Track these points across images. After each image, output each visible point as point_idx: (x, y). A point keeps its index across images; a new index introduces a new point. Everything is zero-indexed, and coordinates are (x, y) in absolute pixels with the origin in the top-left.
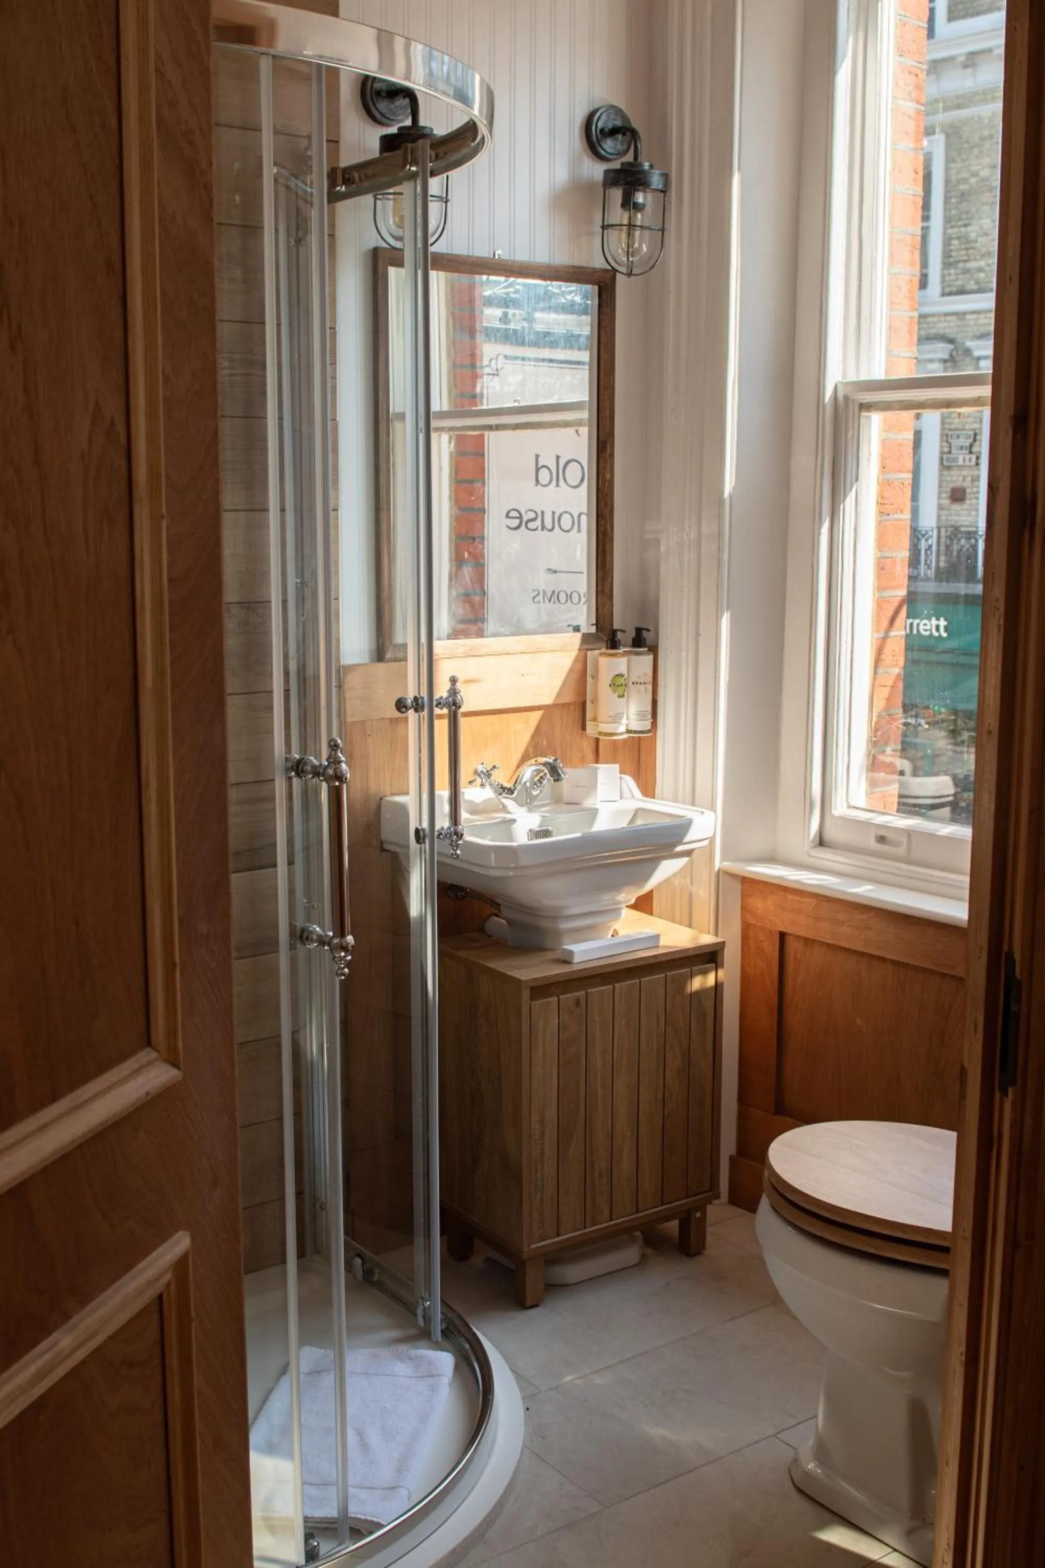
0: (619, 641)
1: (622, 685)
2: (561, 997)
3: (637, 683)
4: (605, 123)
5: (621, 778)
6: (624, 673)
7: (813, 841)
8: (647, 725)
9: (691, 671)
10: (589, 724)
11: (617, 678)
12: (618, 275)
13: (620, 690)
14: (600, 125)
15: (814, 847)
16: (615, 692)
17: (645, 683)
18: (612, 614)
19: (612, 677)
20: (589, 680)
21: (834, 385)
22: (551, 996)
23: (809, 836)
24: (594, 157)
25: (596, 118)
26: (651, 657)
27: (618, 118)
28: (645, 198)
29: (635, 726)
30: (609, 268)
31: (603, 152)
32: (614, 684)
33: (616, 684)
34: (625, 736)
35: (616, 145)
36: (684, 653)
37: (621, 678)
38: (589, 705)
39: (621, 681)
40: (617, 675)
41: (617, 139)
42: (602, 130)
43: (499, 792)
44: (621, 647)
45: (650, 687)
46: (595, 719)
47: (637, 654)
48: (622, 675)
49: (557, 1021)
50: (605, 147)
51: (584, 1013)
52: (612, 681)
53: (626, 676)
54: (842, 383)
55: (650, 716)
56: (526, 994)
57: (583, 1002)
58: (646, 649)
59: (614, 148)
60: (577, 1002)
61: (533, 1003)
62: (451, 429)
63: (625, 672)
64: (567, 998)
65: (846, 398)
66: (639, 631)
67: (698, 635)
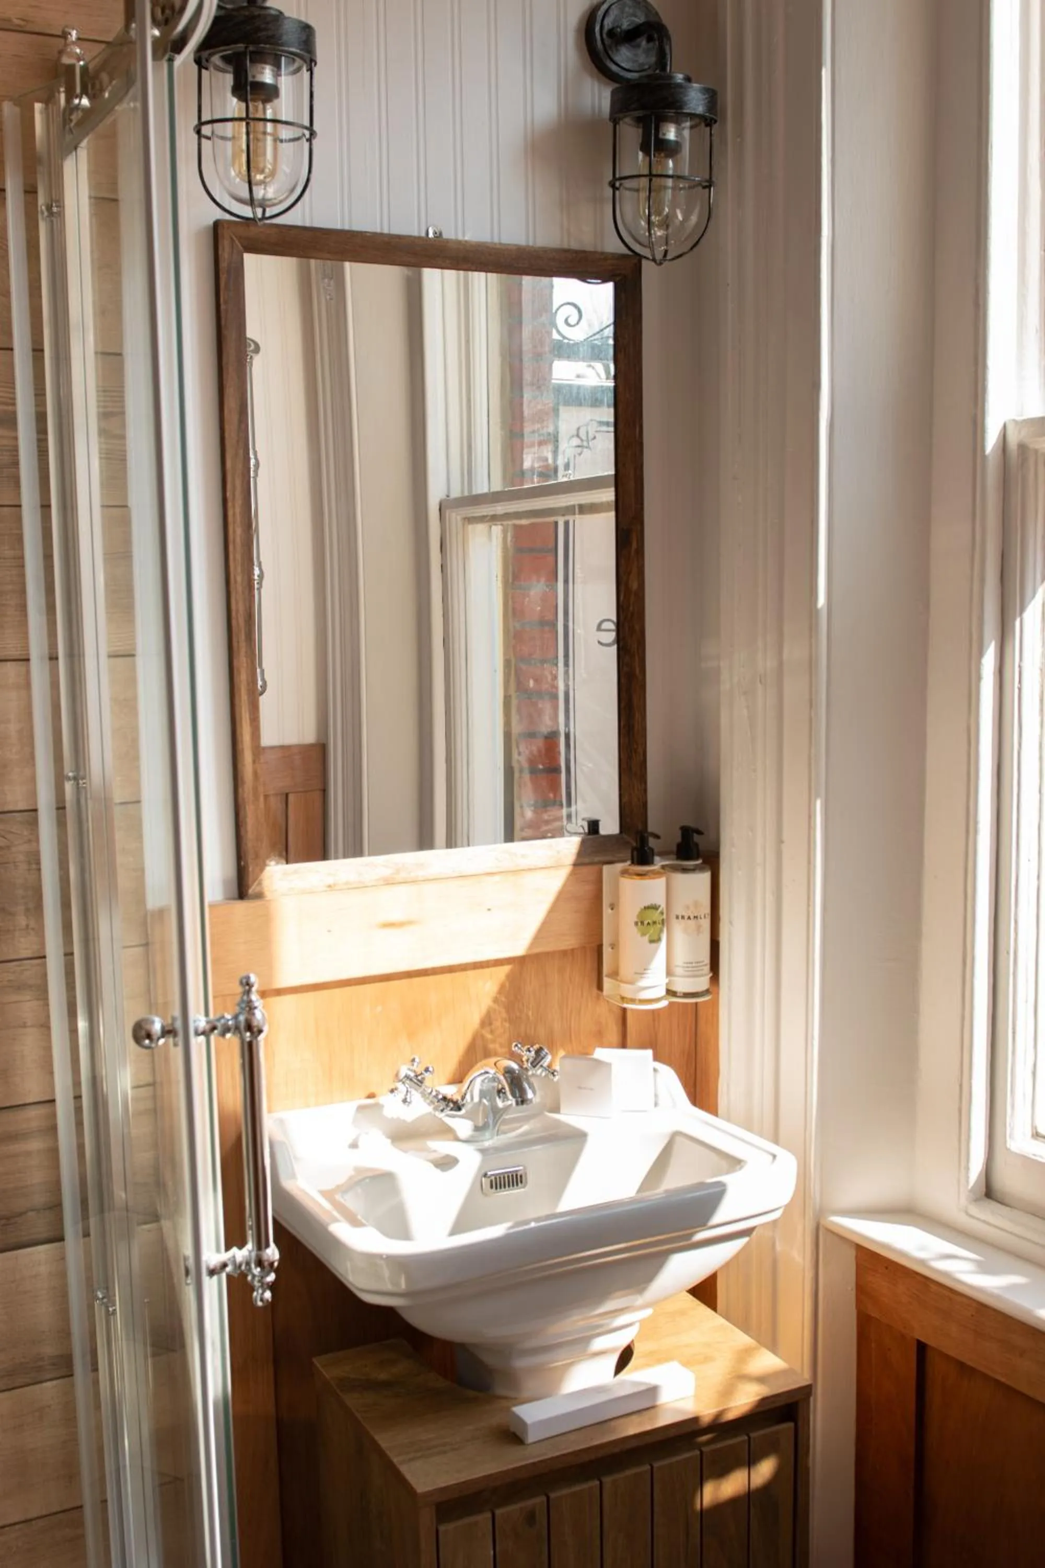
0: (652, 850)
1: (654, 923)
2: (498, 1512)
3: (683, 917)
4: (615, 20)
5: (655, 1070)
6: (658, 903)
7: (971, 1191)
8: (703, 983)
9: (770, 899)
10: (607, 983)
11: (649, 912)
12: (644, 262)
13: (652, 930)
14: (608, 23)
15: (976, 1200)
16: (643, 934)
17: (696, 917)
18: (645, 805)
19: (638, 910)
20: (607, 912)
21: (1001, 426)
22: (480, 1511)
23: (967, 1182)
24: (601, 75)
25: (600, 13)
26: (706, 877)
27: (639, 13)
28: (679, 133)
29: (683, 985)
30: (626, 251)
31: (614, 68)
32: (642, 923)
33: (646, 922)
34: (663, 1004)
35: (636, 55)
36: (759, 871)
37: (654, 911)
38: (607, 951)
39: (656, 916)
40: (647, 908)
41: (639, 46)
42: (611, 33)
43: (441, 1108)
44: (657, 859)
45: (706, 924)
46: (615, 974)
47: (685, 870)
48: (655, 907)
49: (492, 1553)
50: (617, 58)
51: (545, 1532)
52: (638, 916)
53: (663, 906)
54: (1014, 420)
55: (707, 968)
56: (427, 1518)
57: (542, 1519)
58: (699, 862)
59: (634, 61)
60: (531, 1518)
61: (442, 1528)
62: (507, 516)
63: (661, 901)
64: (510, 1511)
65: (1022, 447)
66: (687, 833)
67: (780, 841)
